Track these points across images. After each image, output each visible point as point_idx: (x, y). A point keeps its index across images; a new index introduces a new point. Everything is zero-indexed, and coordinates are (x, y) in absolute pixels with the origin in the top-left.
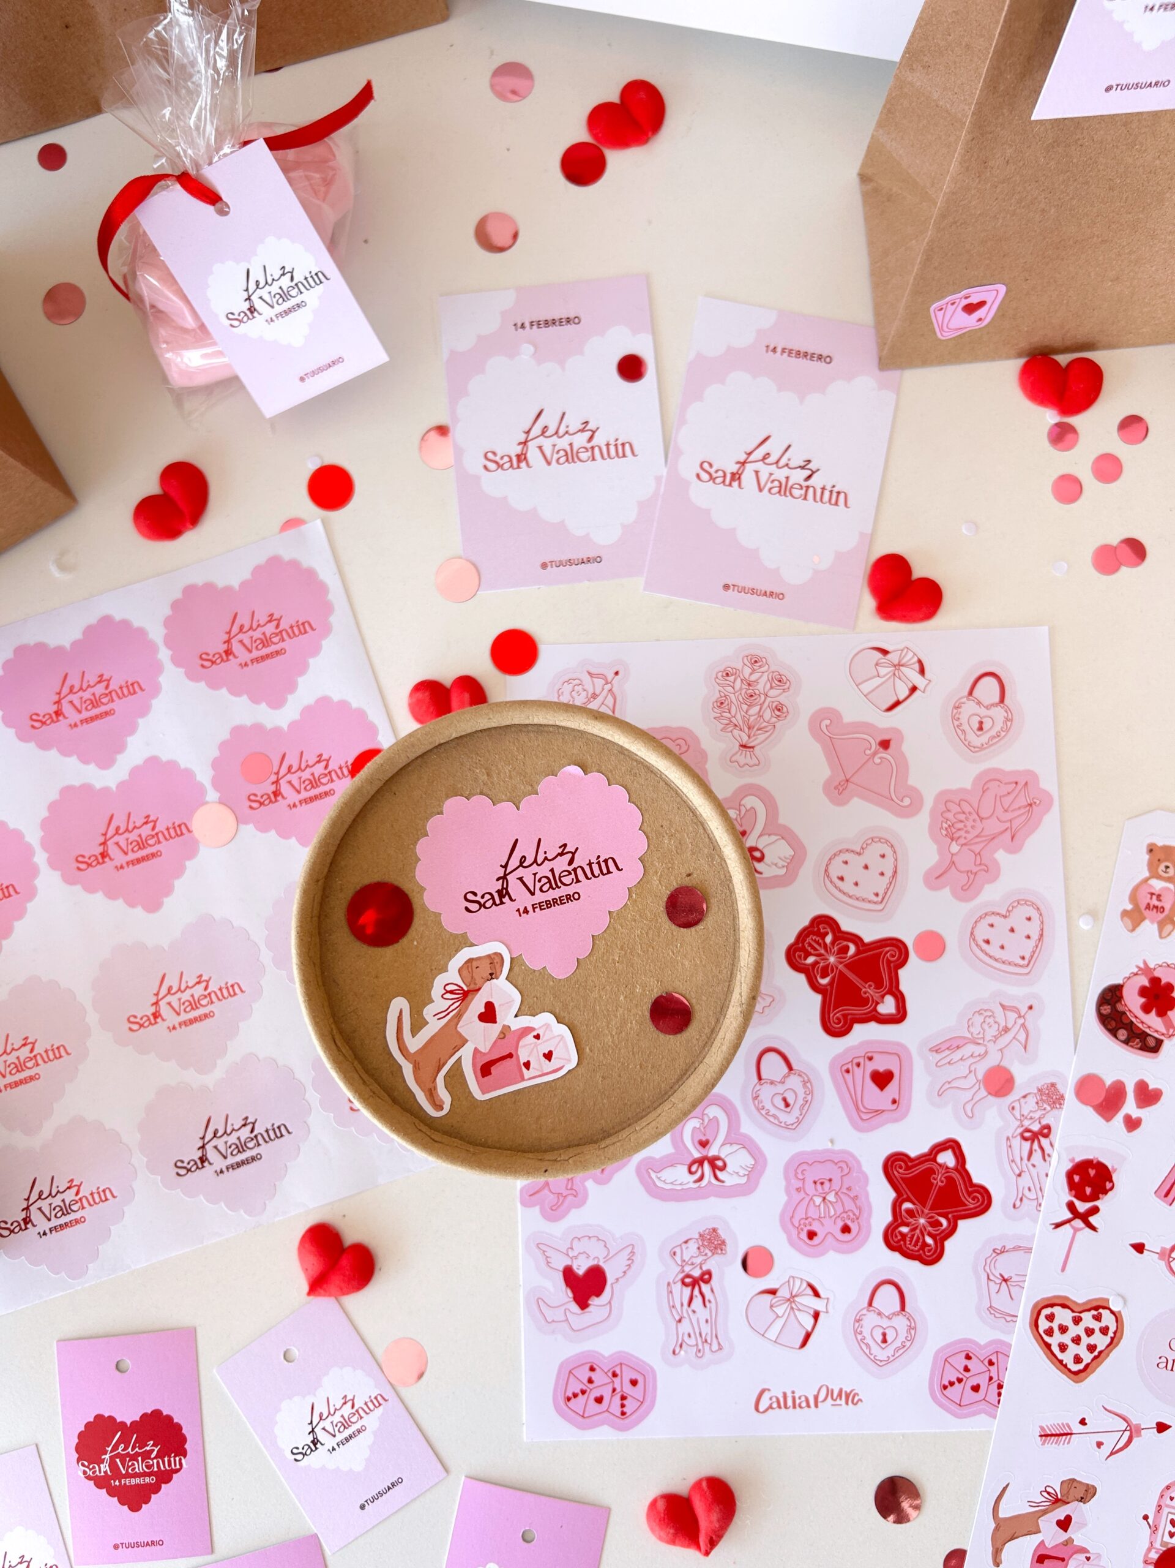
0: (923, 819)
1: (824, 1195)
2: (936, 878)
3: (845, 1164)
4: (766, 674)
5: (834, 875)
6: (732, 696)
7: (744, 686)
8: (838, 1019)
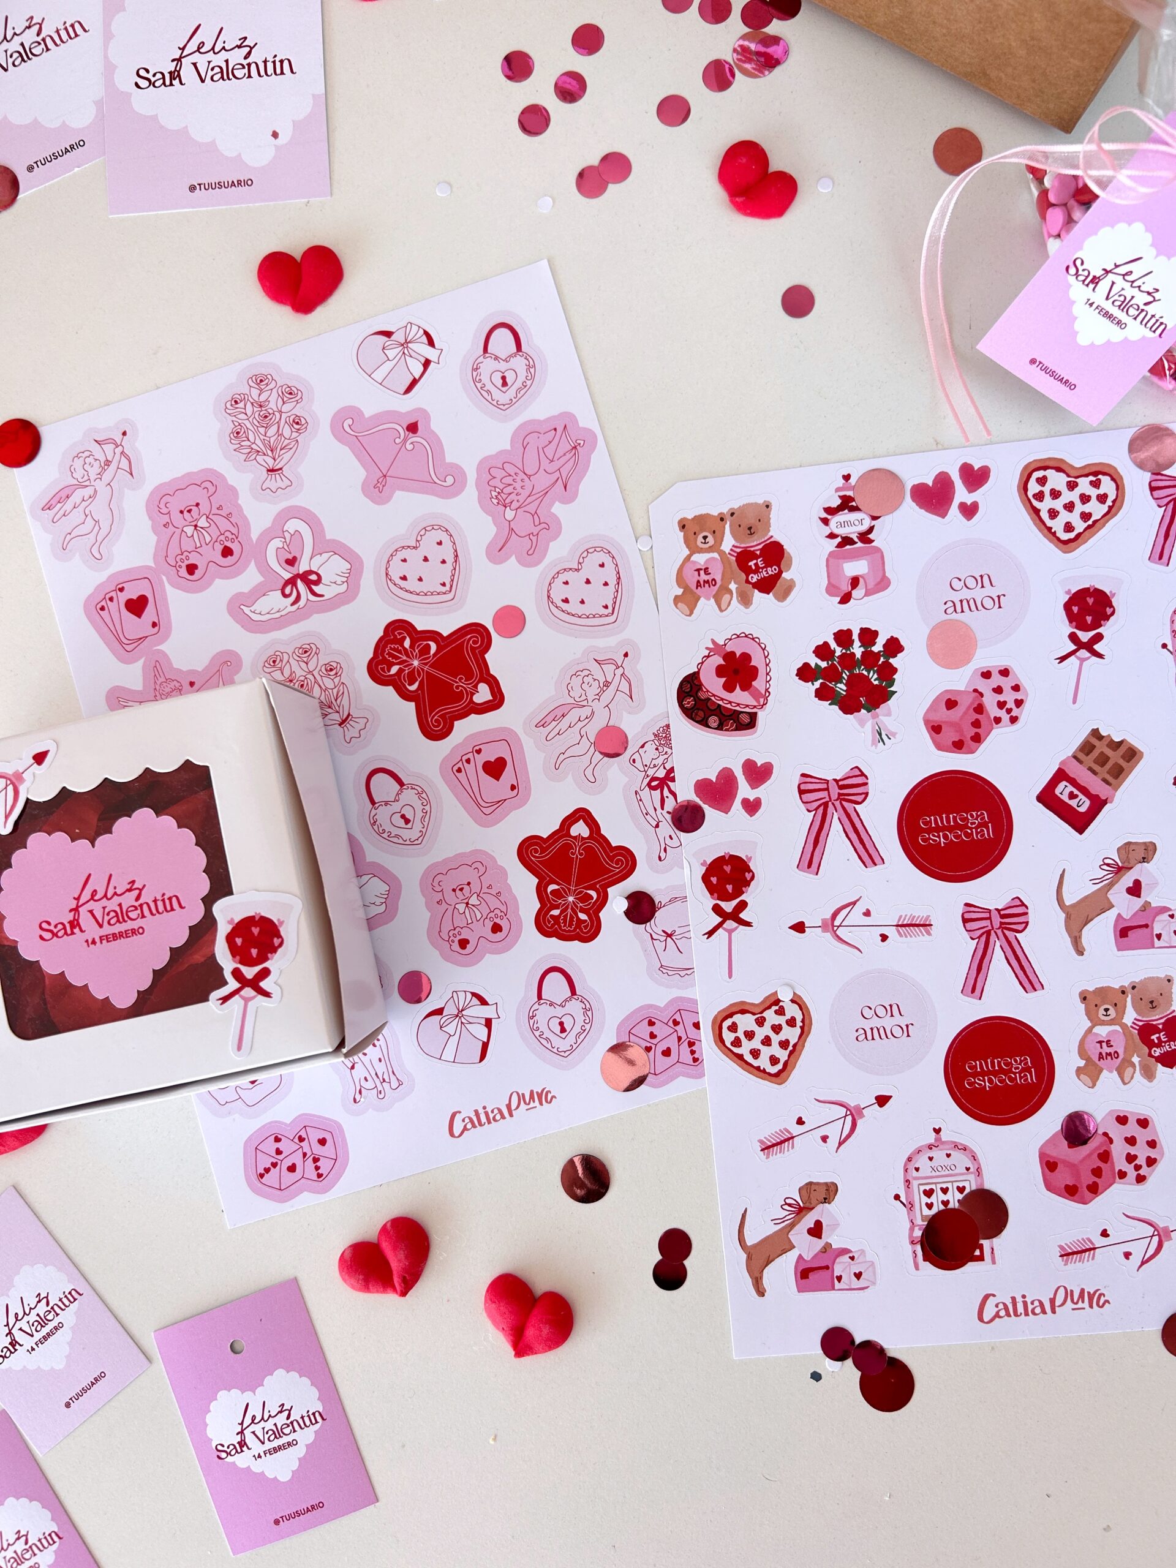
0: (471, 493)
1: (466, 901)
2: (498, 551)
3: (480, 863)
4: (275, 391)
5: (396, 578)
6: (246, 422)
7: (255, 409)
8: (437, 721)
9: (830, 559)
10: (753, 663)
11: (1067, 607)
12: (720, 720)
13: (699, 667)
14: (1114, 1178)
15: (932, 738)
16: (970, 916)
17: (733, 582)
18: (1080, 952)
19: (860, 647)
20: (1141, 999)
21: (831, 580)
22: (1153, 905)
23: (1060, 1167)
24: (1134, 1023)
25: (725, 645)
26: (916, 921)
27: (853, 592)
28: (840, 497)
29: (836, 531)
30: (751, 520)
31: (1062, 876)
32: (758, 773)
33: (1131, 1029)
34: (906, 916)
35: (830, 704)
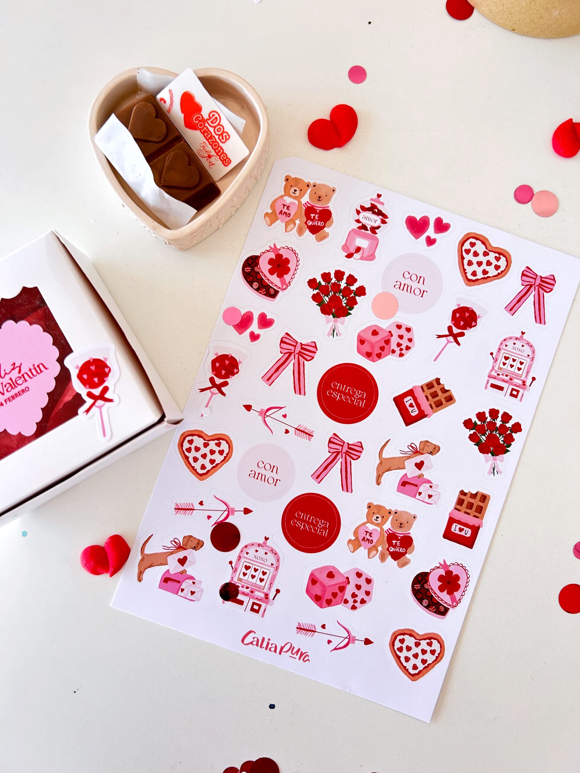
9: (352, 232)
10: (289, 266)
11: (455, 312)
12: (259, 286)
13: (262, 254)
14: (341, 602)
15: (358, 345)
16: (334, 440)
17: (298, 220)
18: (378, 483)
19: (345, 283)
20: (397, 520)
21: (347, 243)
22: (425, 477)
23: (318, 584)
24: (387, 530)
25: (280, 249)
26: (307, 431)
27: (355, 254)
28: (371, 203)
29: (361, 220)
30: (322, 193)
31: (387, 442)
32: (265, 322)
33: (385, 532)
34: (303, 426)
35: (317, 305)
